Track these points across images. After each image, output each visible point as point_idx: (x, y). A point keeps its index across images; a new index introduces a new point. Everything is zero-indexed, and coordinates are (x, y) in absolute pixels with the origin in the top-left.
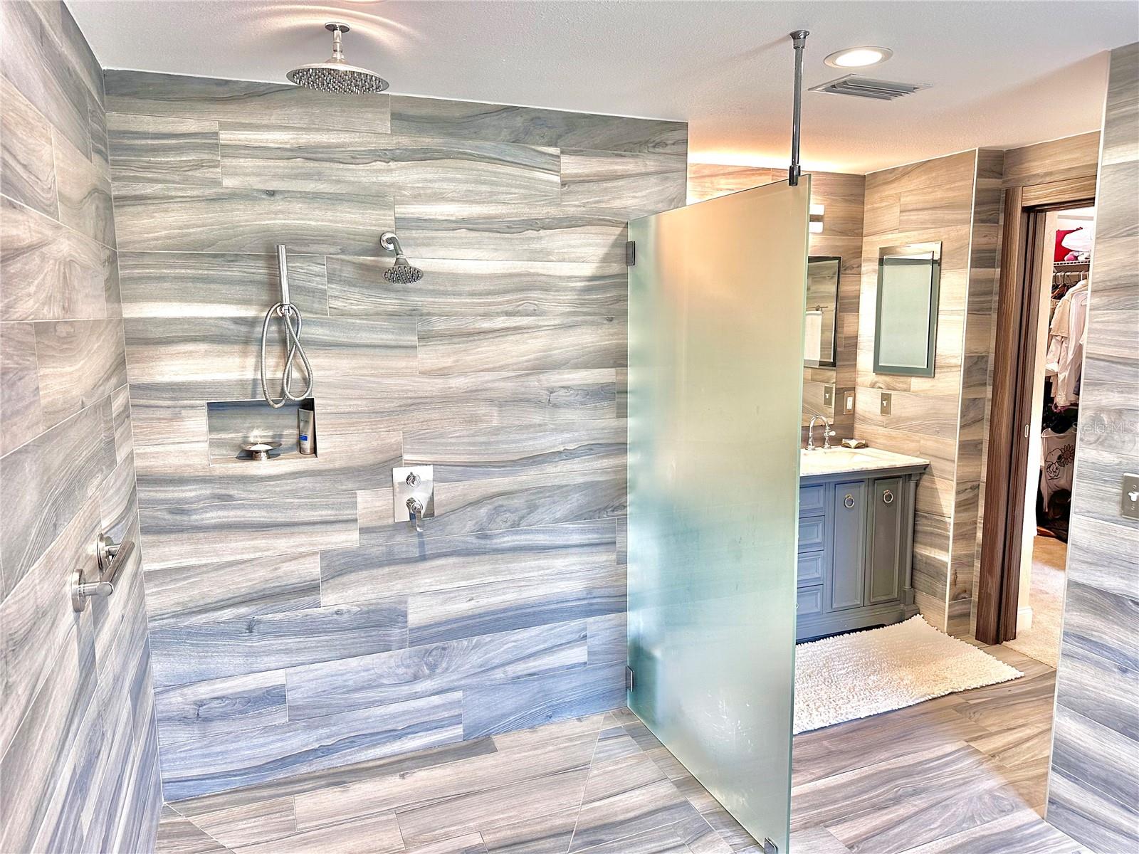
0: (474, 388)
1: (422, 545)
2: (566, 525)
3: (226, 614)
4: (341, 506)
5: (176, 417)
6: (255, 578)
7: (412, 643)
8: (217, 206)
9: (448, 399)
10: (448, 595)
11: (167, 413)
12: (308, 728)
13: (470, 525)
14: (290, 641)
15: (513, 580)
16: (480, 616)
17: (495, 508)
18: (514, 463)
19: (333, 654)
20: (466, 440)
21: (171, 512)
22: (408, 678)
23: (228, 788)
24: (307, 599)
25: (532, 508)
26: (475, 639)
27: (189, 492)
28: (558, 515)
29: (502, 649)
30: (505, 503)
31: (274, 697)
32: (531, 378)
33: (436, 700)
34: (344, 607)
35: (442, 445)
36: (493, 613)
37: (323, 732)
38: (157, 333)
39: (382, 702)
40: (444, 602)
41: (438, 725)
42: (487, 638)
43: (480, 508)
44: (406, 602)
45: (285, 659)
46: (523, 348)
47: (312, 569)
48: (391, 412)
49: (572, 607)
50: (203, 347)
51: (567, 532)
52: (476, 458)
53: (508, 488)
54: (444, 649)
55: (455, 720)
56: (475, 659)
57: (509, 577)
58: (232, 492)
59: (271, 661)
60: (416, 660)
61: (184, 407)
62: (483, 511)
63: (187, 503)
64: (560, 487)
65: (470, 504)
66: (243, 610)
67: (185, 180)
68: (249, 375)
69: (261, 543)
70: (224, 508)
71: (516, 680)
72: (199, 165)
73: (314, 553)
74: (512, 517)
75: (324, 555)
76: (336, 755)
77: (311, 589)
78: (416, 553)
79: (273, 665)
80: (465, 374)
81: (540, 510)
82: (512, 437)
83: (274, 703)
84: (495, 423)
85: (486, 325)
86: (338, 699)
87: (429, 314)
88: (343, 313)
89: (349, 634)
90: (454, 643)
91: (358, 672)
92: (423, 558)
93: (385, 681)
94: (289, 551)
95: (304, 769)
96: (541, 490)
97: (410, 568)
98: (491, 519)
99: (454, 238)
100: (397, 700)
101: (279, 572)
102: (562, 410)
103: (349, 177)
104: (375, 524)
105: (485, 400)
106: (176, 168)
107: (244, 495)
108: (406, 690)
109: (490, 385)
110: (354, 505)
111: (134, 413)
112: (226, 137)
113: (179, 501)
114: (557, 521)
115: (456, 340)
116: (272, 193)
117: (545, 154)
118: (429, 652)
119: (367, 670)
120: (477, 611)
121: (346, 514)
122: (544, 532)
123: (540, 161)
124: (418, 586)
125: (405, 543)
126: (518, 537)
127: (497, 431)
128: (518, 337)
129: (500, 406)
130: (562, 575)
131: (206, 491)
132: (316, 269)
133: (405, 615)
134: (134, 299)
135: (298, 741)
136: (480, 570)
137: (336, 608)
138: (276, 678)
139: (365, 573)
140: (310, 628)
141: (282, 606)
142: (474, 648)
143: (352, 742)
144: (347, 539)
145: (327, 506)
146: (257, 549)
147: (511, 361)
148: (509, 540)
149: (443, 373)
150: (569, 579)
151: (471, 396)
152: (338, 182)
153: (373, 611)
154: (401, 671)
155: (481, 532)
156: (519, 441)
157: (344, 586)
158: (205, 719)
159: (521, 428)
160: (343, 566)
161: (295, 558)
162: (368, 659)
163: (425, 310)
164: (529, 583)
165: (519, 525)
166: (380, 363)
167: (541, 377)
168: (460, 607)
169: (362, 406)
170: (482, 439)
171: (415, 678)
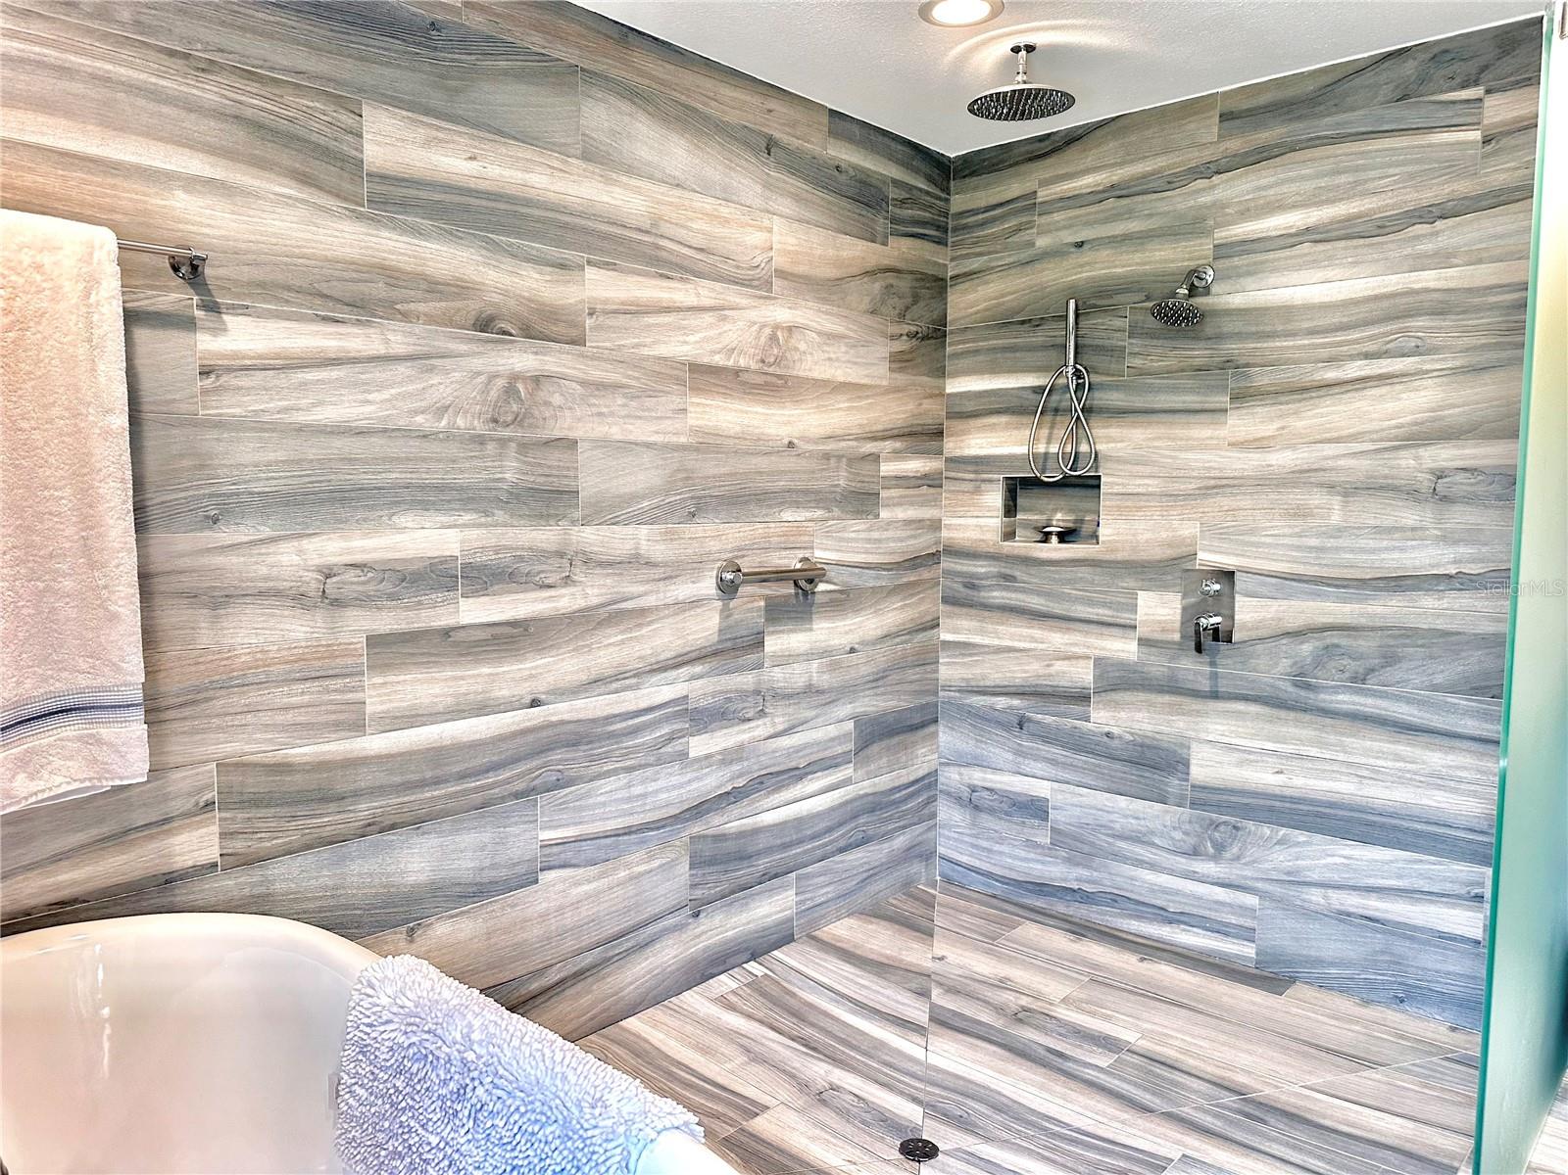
0: (1305, 467)
1: (1214, 676)
2: (1452, 699)
3: (1001, 702)
4: (1120, 606)
5: (977, 491)
6: (1019, 672)
7: (1194, 805)
8: (1028, 268)
9: (1265, 482)
10: (1246, 755)
11: (968, 486)
12: (1069, 861)
13: (1284, 665)
14: (1056, 751)
15: (1350, 764)
16: (1293, 800)
17: (1325, 648)
18: (1362, 583)
19: (1101, 784)
20: (1287, 541)
21: (966, 585)
22: (1186, 848)
23: (990, 891)
24: (1077, 709)
25: (1390, 659)
26: (1283, 831)
27: (981, 568)
28: (1439, 679)
29: (1323, 862)
30: (1344, 642)
31: (1036, 809)
32: (1403, 453)
33: (1221, 894)
34: (1115, 731)
35: (1252, 544)
36: (1312, 802)
37: (1085, 873)
38: (970, 406)
39: (1152, 866)
40: (1240, 764)
41: (1221, 930)
42: (1301, 836)
43: (1302, 643)
44: (1189, 748)
45: (1052, 771)
46: (1390, 406)
47: (1083, 675)
48: (1187, 496)
49: (1456, 838)
50: (1003, 419)
51: (1453, 709)
52: (1300, 569)
53: (1340, 620)
54: (1235, 827)
55: (1247, 934)
56: (1279, 859)
57: (1341, 757)
58: (1017, 574)
59: (1038, 767)
60: (1197, 827)
61: (984, 481)
62: (1307, 648)
63: (978, 579)
64: (1445, 634)
65: (1287, 634)
66: (1016, 702)
67: (1005, 249)
68: (1041, 448)
69: (1037, 633)
70: (1007, 589)
71: (1344, 916)
72: (1018, 230)
73: (1088, 657)
74: (1353, 666)
75: (1099, 662)
76: (1095, 908)
77: (1082, 698)
78: (1205, 685)
79: (1039, 773)
80: (1293, 447)
81: (1405, 665)
82: (1362, 543)
83: (1035, 817)
84: (1336, 518)
85: (1331, 375)
86: (1103, 840)
87: (1247, 365)
88: (1142, 373)
89: (1118, 766)
90: (1251, 825)
91: (1126, 816)
92: (1215, 695)
93: (1157, 841)
94: (1063, 648)
95: (1061, 908)
96: (1410, 634)
97: (1196, 705)
98: (1318, 662)
99: (1291, 258)
100: (1171, 872)
101: (1052, 670)
102: (1457, 508)
103: (1163, 207)
104: (1157, 636)
105: (1321, 485)
106: (995, 237)
107: (1024, 577)
108: (1182, 863)
109: (1331, 463)
110: (1134, 608)
111: (947, 485)
112: (1043, 195)
113: (973, 576)
114: (1435, 688)
115: (1283, 399)
116: (1080, 245)
117: (1453, 102)
118: (1216, 825)
119: (1137, 818)
120: (1288, 792)
121: (1124, 617)
122: (1409, 701)
123: (1444, 115)
124: (1207, 731)
125: (1192, 667)
126: (1362, 700)
127: (1339, 531)
128: (1384, 390)
129: (1346, 495)
130: (1437, 780)
131: (994, 568)
132: (1118, 323)
133: (1187, 764)
134: (956, 374)
135: (1056, 871)
136: (1296, 734)
137: (1106, 729)
138: (1041, 789)
139: (1142, 696)
140: (1079, 743)
141: (1053, 708)
142: (1279, 843)
143: (1115, 900)
144: (1123, 648)
145: (1104, 605)
146: (1033, 640)
147: (1368, 427)
148: (1345, 700)
149: (1259, 444)
150: (1454, 791)
151: (1299, 478)
152: (1150, 216)
153: (1148, 747)
154: (1178, 835)
155: (1301, 679)
156: (1373, 551)
157: (1117, 705)
158: (976, 808)
159: (1379, 530)
160: (1117, 680)
161: (1068, 658)
162: (1139, 805)
163: (1242, 361)
164: (1376, 775)
165: (1364, 681)
166: (1179, 432)
167: (1421, 451)
168: (1263, 777)
169: (1153, 485)
170: (1314, 542)
171: (1195, 853)
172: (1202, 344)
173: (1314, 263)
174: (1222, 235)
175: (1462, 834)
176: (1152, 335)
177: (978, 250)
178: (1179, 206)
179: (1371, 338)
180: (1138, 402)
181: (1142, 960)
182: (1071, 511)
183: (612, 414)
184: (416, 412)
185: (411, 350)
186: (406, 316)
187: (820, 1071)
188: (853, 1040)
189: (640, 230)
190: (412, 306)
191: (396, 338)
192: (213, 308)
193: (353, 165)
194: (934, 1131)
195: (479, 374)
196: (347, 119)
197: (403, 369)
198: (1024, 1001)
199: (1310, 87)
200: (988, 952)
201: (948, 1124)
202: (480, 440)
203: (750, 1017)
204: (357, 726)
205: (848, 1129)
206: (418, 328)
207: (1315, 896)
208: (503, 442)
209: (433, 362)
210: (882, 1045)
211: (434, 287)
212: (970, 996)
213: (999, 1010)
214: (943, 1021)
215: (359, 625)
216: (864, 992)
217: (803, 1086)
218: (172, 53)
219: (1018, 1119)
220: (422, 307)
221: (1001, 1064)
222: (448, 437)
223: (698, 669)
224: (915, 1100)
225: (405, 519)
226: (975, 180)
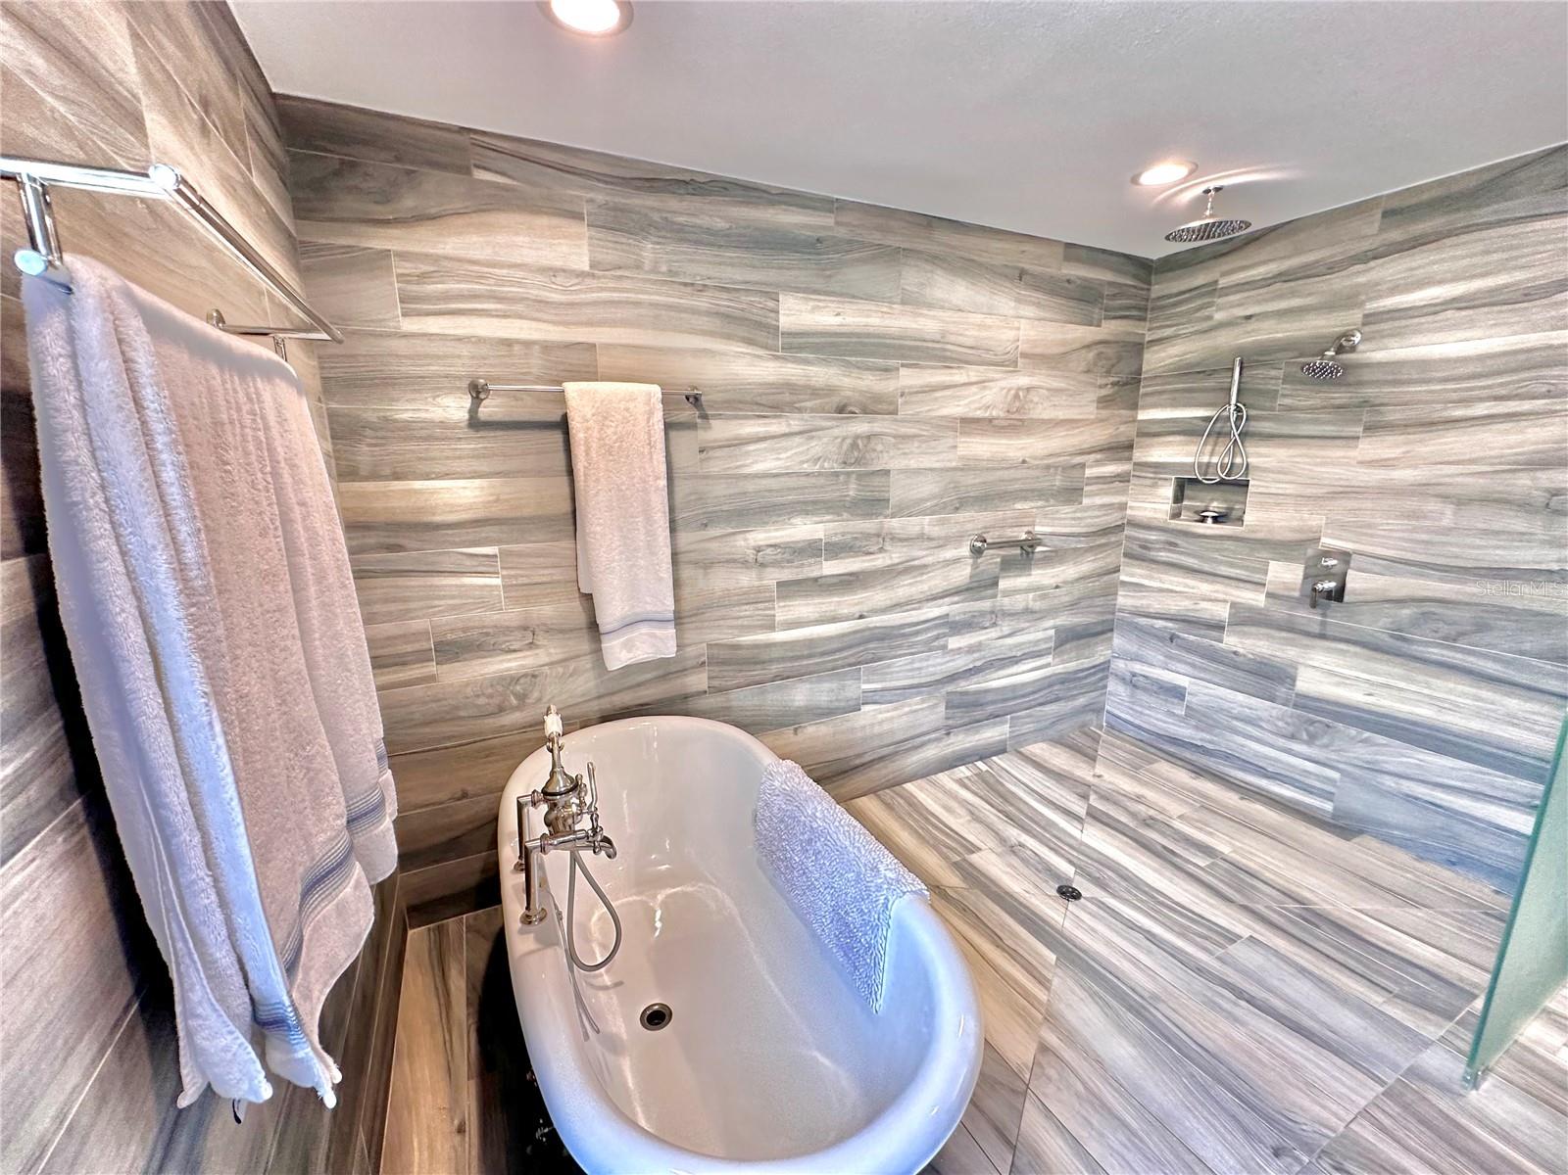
0: (1424, 482)
1: (1323, 624)
2: (1539, 663)
3: (1159, 623)
4: (1254, 570)
5: (1154, 486)
6: (1174, 605)
7: (1296, 706)
8: (1206, 336)
9: (1386, 491)
10: (1344, 680)
11: (1148, 482)
12: (1196, 728)
13: (1384, 621)
14: (1197, 660)
15: (1432, 697)
16: (1379, 714)
17: (1423, 614)
18: (1465, 570)
19: (1228, 684)
20: (1399, 535)
21: (1141, 547)
22: (1284, 732)
23: (1139, 737)
24: (1214, 634)
25: (1481, 627)
26: (1367, 734)
27: (1153, 536)
28: (1527, 646)
29: (1399, 760)
30: (1439, 610)
31: (1178, 693)
32: (1520, 475)
33: (1310, 767)
34: (1241, 651)
35: (1366, 534)
36: (1395, 718)
37: (1204, 735)
38: (1155, 429)
40: (1338, 684)
41: (1307, 790)
42: (1383, 740)
43: (1404, 608)
44: (1296, 669)
45: (1191, 671)
46: (1514, 438)
47: (1223, 612)
48: (1317, 498)
49: (1525, 763)
50: (1178, 438)
51: (1537, 670)
52: (1409, 556)
53: (1439, 595)
54: (1328, 726)
55: (1328, 796)
56: (1362, 753)
57: (1426, 691)
58: (1179, 542)
59: (1181, 667)
60: (1297, 722)
61: (1160, 479)
62: (1406, 612)
63: (1150, 543)
64: (1538, 614)
65: (1391, 601)
66: (1170, 625)
67: (1188, 322)
68: (1205, 459)
69: (1189, 582)
70: (1170, 551)
71: (1411, 799)
72: (1201, 308)
73: (1225, 601)
74: (1445, 629)
75: (1233, 605)
76: (1212, 759)
77: (1219, 627)
78: (1316, 629)
79: (1181, 671)
80: (1415, 467)
81: (1495, 633)
82: (1469, 540)
83: (1176, 697)
84: (1447, 521)
85: (1459, 413)
86: (1222, 718)
87: (1382, 405)
88: (1290, 409)
89: (1239, 673)
90: (1341, 726)
91: (1242, 706)
92: (1322, 636)
93: (1264, 725)
94: (1208, 593)
95: (1187, 755)
96: (1507, 612)
97: (1306, 641)
98: (1416, 623)
99: (1434, 322)
100: (1272, 746)
101: (1198, 607)
103: (1323, 287)
104: (1281, 592)
105: (1437, 496)
106: (1181, 314)
107: (1185, 545)
108: (1281, 742)
109: (1448, 480)
110: (1266, 573)
111: (1133, 481)
112: (1223, 282)
113: (1146, 541)
114: (1522, 653)
115: (1410, 430)
116: (1249, 318)
118: (1313, 722)
119: (1251, 709)
120: (1373, 708)
121: (1257, 577)
122: (1496, 659)
124: (1310, 659)
125: (1309, 617)
126: (1451, 654)
127: (1449, 531)
128: (1508, 425)
129: (1459, 504)
130: (1514, 719)
131: (1163, 537)
132: (1273, 373)
133: (1294, 680)
134: (1144, 407)
135: (1185, 732)
136: (1387, 672)
137: (1235, 649)
138: (1181, 681)
139: (1263, 630)
140: (1214, 656)
141: (1196, 631)
142: (1362, 741)
143: (1227, 757)
144: (1257, 599)
145: (1242, 568)
146: (1187, 586)
147: (1489, 453)
148: (1435, 653)
149: (1386, 464)
150: (1531, 730)
151: (1421, 490)
152: (1310, 295)
153: (1265, 664)
154: (1280, 724)
155: (1398, 633)
156: (1479, 547)
157: (1244, 634)
158: (1134, 686)
159: (1486, 533)
160: (1245, 619)
161: (1211, 600)
162: (1254, 701)
163: (1377, 402)
164: (1455, 708)
165: (1455, 640)
166: (1314, 452)
167: (1539, 474)
168: (1354, 696)
169: (1290, 489)
170: (1424, 537)
171: (1293, 737)
172: (1343, 389)
173: (1456, 326)
174: (1372, 306)
175: (1532, 761)
176: (1302, 382)
177: (1168, 323)
178: (1334, 287)
179: (1501, 385)
180: (1286, 430)
181: (1242, 799)
182: (1225, 501)
183: (912, 453)
184: (803, 462)
185: (801, 428)
186: (800, 410)
187: (1014, 834)
188: (1037, 818)
189: (933, 341)
190: (803, 404)
191: (794, 423)
192: (705, 417)
193: (774, 330)
194: (1080, 884)
195: (836, 438)
196: (771, 304)
197: (797, 439)
198: (1152, 812)
199: (1473, 183)
200: (1132, 777)
201: (1091, 882)
202: (836, 474)
203: (976, 794)
204: (771, 627)
205: (1026, 871)
206: (806, 416)
207: (1389, 782)
208: (848, 474)
209: (814, 434)
210: (1054, 824)
211: (815, 392)
212: (1116, 803)
213: (1133, 815)
214: (1094, 816)
215: (773, 577)
216: (1046, 789)
217: (1002, 840)
218: (685, 284)
219: (1137, 887)
220: (808, 404)
221: (1132, 851)
222: (820, 474)
223: (956, 599)
224: (1071, 862)
225: (797, 520)
226: (1170, 274)
